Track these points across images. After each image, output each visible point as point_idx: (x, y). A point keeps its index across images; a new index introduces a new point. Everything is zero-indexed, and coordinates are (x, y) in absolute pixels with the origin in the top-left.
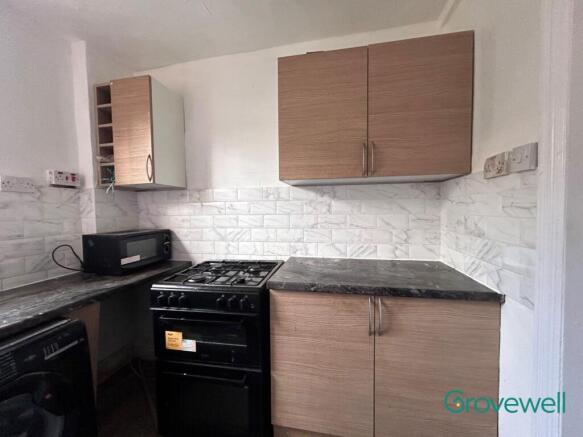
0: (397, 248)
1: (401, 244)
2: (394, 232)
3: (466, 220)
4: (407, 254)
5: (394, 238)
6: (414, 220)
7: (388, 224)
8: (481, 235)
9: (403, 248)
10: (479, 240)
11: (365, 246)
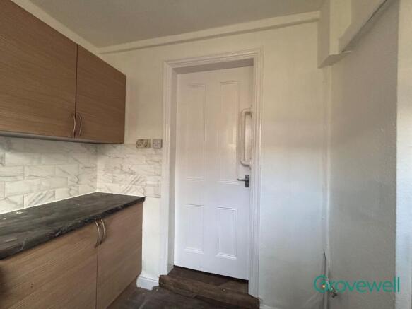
0: (71, 189)
1: (74, 186)
2: (69, 178)
3: (122, 167)
4: (78, 192)
5: (69, 181)
6: (82, 168)
7: (64, 172)
8: (133, 173)
9: (75, 188)
10: (132, 176)
11: (44, 193)
